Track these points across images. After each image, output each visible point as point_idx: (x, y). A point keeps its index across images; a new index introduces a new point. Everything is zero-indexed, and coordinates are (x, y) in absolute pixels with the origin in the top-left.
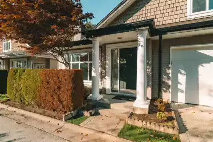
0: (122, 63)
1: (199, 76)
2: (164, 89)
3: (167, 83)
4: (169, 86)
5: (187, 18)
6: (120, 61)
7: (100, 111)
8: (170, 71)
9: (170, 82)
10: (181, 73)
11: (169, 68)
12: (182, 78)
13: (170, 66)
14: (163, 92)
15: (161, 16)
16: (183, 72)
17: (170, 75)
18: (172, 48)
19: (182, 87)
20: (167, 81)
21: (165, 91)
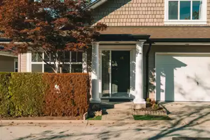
0: (113, 65)
1: (174, 78)
2: (150, 90)
3: (152, 84)
4: (154, 87)
5: (165, 23)
6: (112, 64)
7: (108, 111)
8: (155, 74)
9: (155, 84)
10: (162, 76)
11: (154, 71)
12: (163, 80)
13: (155, 69)
14: (150, 93)
15: (143, 16)
16: (163, 74)
17: (155, 77)
18: (156, 53)
19: (163, 87)
20: (152, 83)
21: (151, 92)
